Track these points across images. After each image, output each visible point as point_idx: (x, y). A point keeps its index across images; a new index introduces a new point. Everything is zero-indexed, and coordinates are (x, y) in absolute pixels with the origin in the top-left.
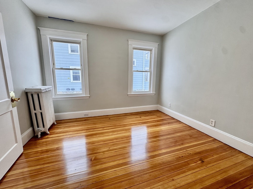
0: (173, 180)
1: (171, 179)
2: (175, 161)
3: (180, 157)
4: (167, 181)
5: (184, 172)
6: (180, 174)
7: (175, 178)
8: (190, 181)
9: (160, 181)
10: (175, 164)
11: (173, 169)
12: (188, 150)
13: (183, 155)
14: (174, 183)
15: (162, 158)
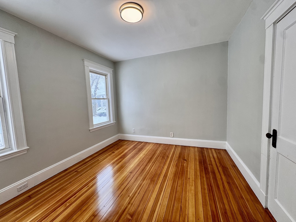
0: (189, 179)
1: (188, 179)
2: (177, 168)
3: (176, 165)
4: (188, 182)
5: (187, 171)
6: (187, 173)
7: (188, 177)
8: (193, 173)
9: (186, 184)
10: (179, 170)
11: (182, 174)
12: (174, 158)
13: (176, 163)
14: (191, 180)
15: (171, 172)
